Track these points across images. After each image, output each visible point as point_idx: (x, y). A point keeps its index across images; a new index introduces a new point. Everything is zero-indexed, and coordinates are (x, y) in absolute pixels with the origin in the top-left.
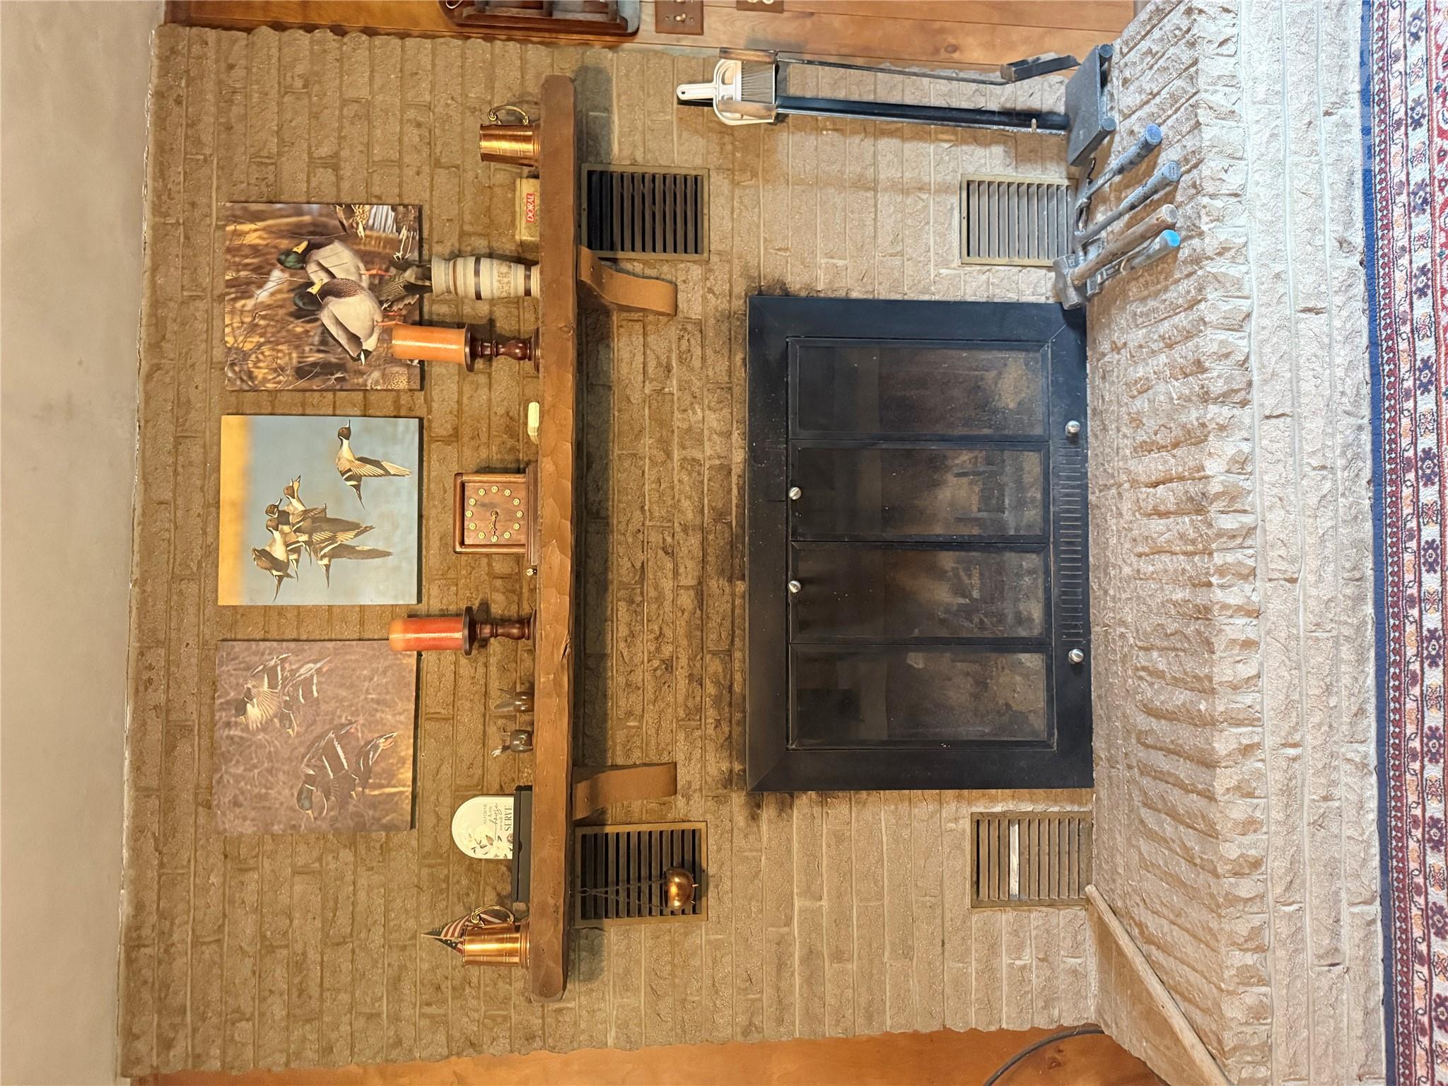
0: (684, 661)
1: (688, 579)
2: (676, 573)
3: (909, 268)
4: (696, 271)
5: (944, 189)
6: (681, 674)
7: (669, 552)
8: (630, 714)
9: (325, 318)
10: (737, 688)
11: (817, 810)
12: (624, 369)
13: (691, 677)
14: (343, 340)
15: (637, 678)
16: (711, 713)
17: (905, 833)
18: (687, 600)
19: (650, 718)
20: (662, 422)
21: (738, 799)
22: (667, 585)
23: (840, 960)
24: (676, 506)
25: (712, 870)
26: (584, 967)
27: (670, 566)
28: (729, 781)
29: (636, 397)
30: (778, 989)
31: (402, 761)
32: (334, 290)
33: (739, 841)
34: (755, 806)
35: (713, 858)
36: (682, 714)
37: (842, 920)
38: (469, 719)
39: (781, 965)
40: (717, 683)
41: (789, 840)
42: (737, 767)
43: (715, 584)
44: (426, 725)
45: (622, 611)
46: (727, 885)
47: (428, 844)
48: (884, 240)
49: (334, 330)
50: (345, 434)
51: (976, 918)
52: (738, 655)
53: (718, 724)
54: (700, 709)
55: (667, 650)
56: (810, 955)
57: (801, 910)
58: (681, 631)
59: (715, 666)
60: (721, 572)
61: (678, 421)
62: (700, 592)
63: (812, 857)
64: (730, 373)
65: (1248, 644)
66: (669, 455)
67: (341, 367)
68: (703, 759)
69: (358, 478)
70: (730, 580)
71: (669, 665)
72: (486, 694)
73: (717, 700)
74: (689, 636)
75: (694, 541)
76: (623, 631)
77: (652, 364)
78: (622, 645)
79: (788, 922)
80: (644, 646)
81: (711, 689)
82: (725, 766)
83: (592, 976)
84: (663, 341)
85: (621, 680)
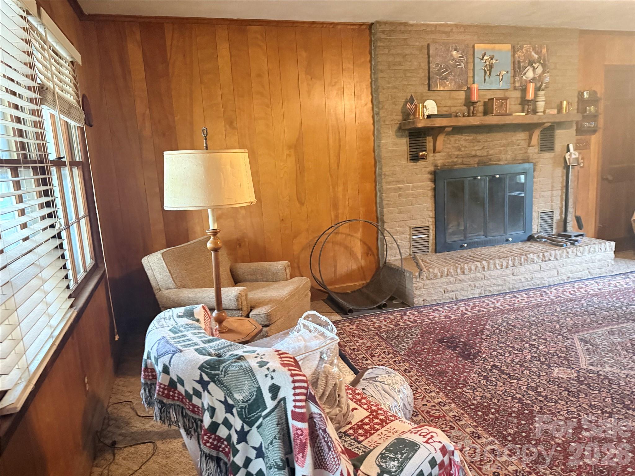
0: (461, 153)
1: (478, 153)
2: (478, 150)
3: (537, 200)
4: (536, 151)
5: (552, 207)
6: (457, 153)
7: (483, 148)
8: (450, 141)
9: (529, 67)
10: (455, 166)
11: (430, 188)
12: (518, 135)
13: (458, 155)
14: (525, 71)
15: (457, 142)
16: (450, 160)
17: (425, 210)
18: (473, 153)
19: (449, 146)
20: (508, 145)
21: (432, 169)
22: (476, 148)
23: (399, 196)
24: (492, 149)
25: (418, 163)
26: (398, 134)
27: (480, 148)
28: (436, 166)
29: (513, 138)
30: (393, 182)
31: (444, 88)
32: (534, 69)
33: (423, 170)
34: (430, 173)
35: (421, 163)
36: (450, 153)
37: (408, 196)
38: (449, 103)
39: (398, 182)
40: (457, 161)
41: (423, 182)
42: (439, 168)
43: (476, 160)
44: (448, 92)
45: (470, 138)
46: (415, 167)
47: (424, 94)
48: (543, 193)
49: (527, 69)
50: (507, 73)
51: (408, 229)
52: (462, 166)
53: (448, 162)
54: (451, 158)
55: (463, 149)
56: (400, 189)
57: (409, 186)
58: (468, 152)
59: (460, 161)
60: (479, 161)
61: (509, 148)
62: (475, 156)
63: (418, 188)
64: (518, 160)
66: (502, 147)
67: (520, 71)
68: (440, 159)
69: (499, 75)
70: (477, 163)
71: (460, 150)
72: (455, 106)
73: (453, 162)
74: (467, 154)
75: (485, 154)
76: (467, 138)
77: (519, 141)
78: (464, 138)
79: (408, 183)
80: (463, 143)
81: (455, 160)
82: (439, 165)
83: (397, 136)
84: (524, 144)
85: (457, 138)
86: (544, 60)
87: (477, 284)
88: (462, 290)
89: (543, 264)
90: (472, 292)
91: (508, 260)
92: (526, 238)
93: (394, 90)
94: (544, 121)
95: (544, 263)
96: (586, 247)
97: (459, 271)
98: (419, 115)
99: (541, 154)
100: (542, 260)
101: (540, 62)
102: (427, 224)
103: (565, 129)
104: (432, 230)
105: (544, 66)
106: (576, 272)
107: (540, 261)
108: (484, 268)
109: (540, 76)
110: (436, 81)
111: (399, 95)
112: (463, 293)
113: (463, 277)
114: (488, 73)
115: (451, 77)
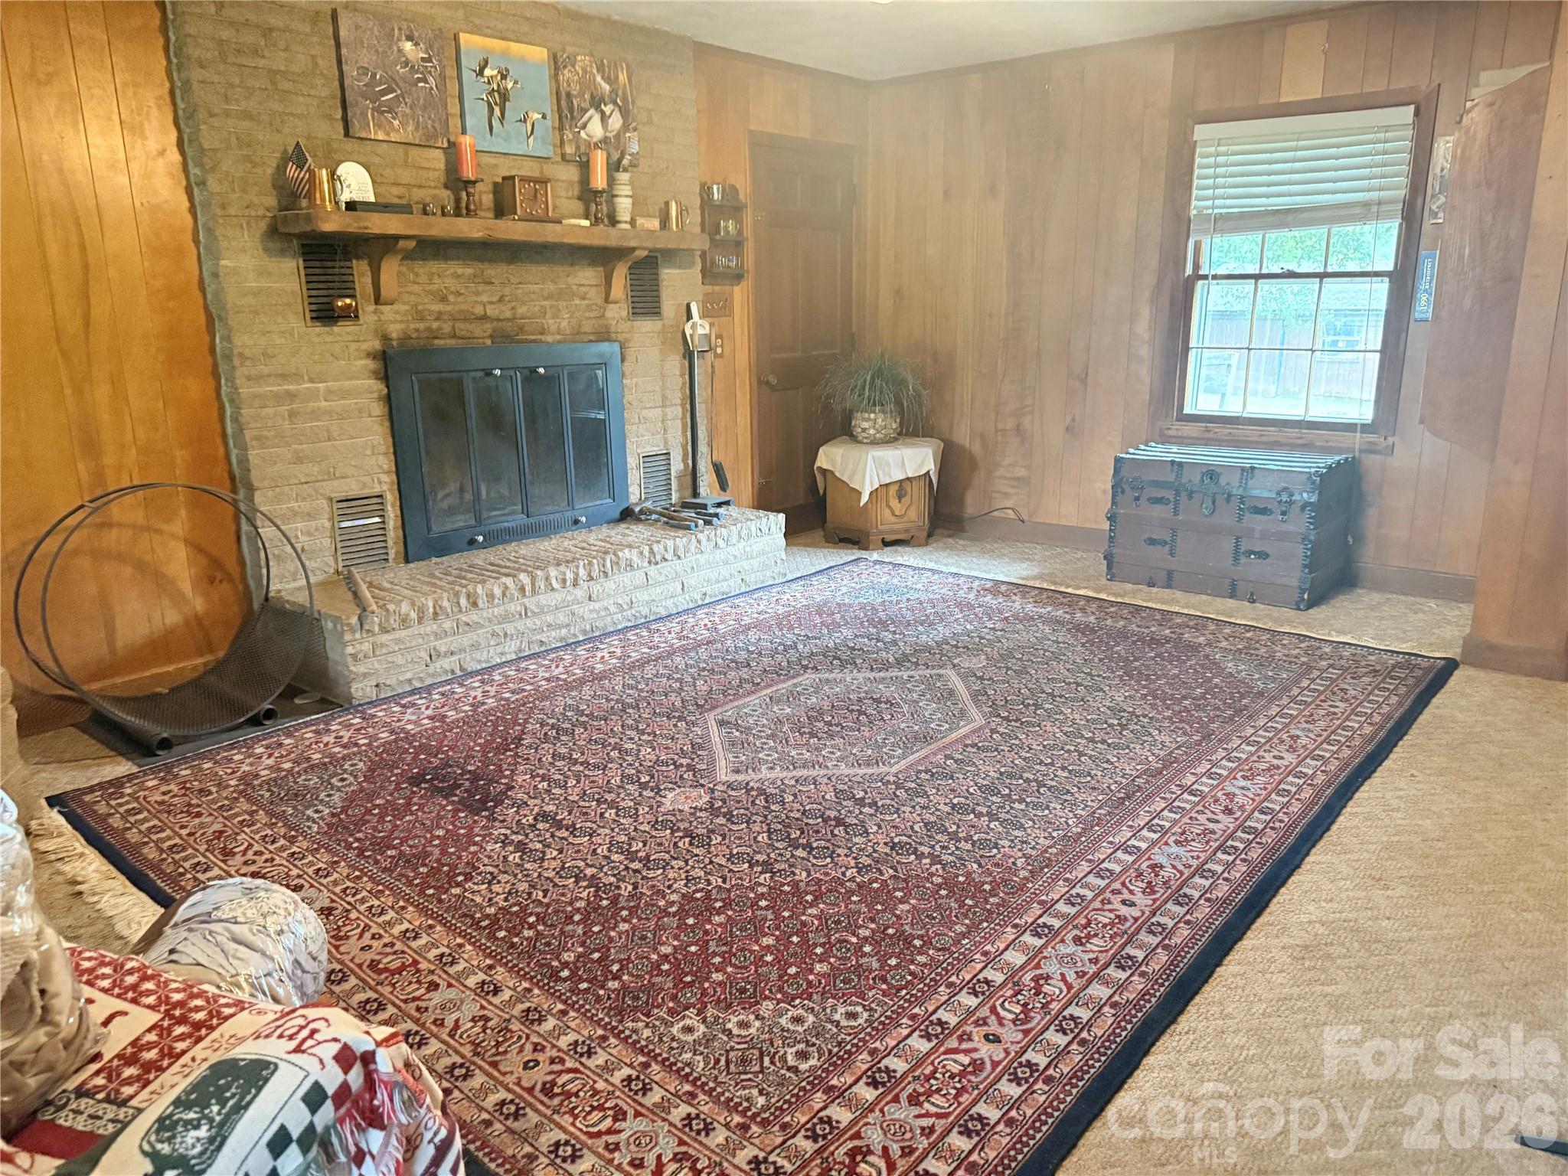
0: (449, 308)
1: (491, 311)
2: (491, 303)
3: (634, 427)
4: (624, 314)
5: (666, 443)
6: (437, 307)
7: (501, 300)
8: (417, 275)
9: (592, 111)
10: (436, 342)
11: (376, 395)
12: (580, 274)
13: (440, 313)
14: (584, 119)
15: (436, 280)
16: (422, 326)
17: (368, 452)
18: (479, 310)
19: (416, 288)
20: (560, 295)
21: (377, 345)
22: (485, 298)
23: (290, 416)
24: (524, 303)
25: (336, 329)
26: (270, 245)
27: (494, 299)
28: (385, 338)
29: (570, 280)
30: (269, 376)
31: (388, 134)
32: (604, 118)
33: (353, 346)
34: (373, 355)
35: (343, 330)
36: (420, 308)
37: (315, 414)
38: (406, 176)
39: (284, 377)
40: (440, 329)
41: (357, 378)
42: (395, 343)
43: (488, 327)
44: (401, 148)
45: (469, 271)
46: (329, 339)
47: (335, 145)
48: (644, 413)
49: (587, 115)
50: (544, 117)
51: (325, 503)
52: (453, 341)
53: (417, 330)
54: (422, 319)
55: (451, 298)
56: (291, 396)
57: (317, 389)
58: (463, 307)
59: (447, 328)
60: (494, 330)
61: (562, 304)
62: (484, 318)
63: (344, 394)
64: (586, 333)
65: (564, 581)
66: (546, 299)
67: (572, 118)
68: (396, 321)
69: (525, 121)
70: (491, 336)
71: (444, 299)
72: (420, 187)
73: (429, 329)
74: (462, 311)
75: (508, 314)
76: (460, 271)
77: (582, 289)
78: (452, 270)
79: (311, 381)
80: (451, 283)
81: (435, 325)
82: (394, 335)
83: (266, 250)
84: (595, 295)
85: (434, 270)
86: (625, 99)
87: (510, 629)
88: (475, 646)
89: (652, 571)
90: (499, 649)
91: (577, 567)
92: (617, 515)
93: (246, 124)
94: (633, 244)
95: (653, 567)
96: (733, 528)
97: (463, 602)
98: (323, 199)
99: (635, 324)
100: (650, 562)
101: (615, 103)
102: (377, 490)
103: (680, 267)
104: (393, 506)
105: (625, 113)
106: (718, 582)
107: (646, 564)
108: (522, 589)
109: (618, 136)
110: (364, 115)
111: (261, 138)
112: (477, 655)
113: (474, 617)
114: (497, 110)
115: (402, 109)
